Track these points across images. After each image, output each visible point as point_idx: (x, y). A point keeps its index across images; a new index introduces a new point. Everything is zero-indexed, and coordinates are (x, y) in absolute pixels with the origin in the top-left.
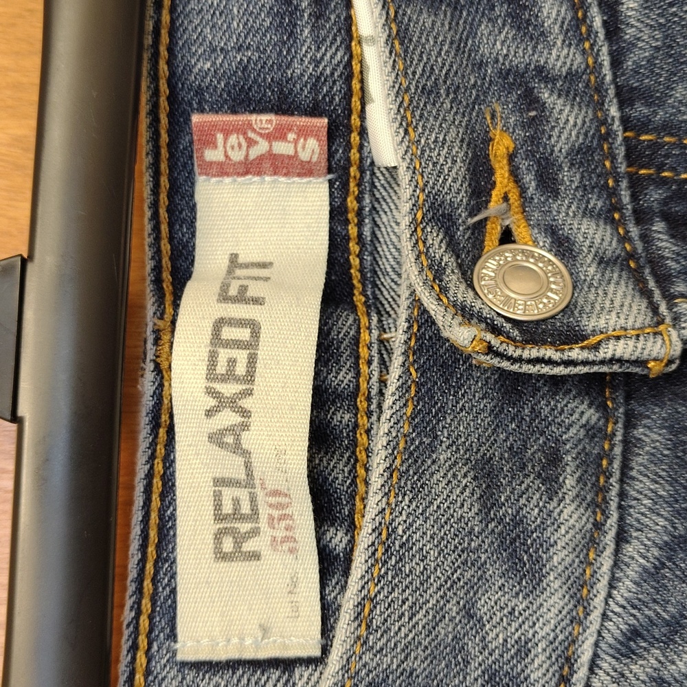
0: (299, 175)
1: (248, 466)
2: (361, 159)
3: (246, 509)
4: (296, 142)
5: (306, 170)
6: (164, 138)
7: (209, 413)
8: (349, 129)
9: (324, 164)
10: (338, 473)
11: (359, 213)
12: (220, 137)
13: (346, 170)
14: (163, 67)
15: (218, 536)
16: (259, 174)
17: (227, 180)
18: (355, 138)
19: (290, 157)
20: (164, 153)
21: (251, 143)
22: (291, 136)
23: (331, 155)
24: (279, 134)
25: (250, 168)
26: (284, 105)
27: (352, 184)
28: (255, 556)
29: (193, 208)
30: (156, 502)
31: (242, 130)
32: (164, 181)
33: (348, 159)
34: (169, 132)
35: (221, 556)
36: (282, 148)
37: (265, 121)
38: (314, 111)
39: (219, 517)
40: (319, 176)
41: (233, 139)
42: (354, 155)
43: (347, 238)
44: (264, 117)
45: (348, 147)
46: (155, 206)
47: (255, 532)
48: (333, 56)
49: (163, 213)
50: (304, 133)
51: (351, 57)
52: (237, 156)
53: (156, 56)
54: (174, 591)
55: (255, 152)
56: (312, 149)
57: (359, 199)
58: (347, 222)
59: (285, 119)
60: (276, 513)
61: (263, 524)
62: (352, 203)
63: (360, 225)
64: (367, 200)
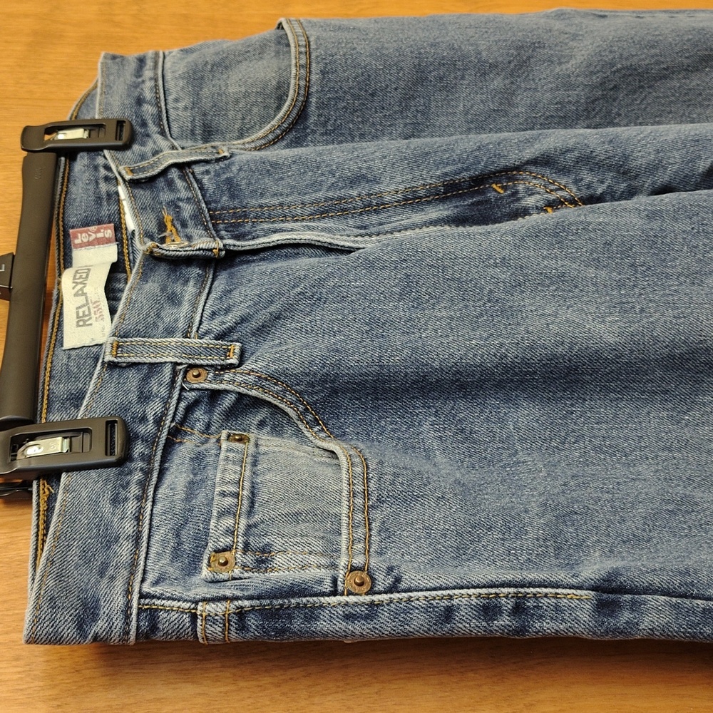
0: (107, 243)
1: (86, 298)
2: (127, 237)
3: (87, 313)
4: (104, 232)
5: (108, 241)
6: (62, 241)
7: (73, 288)
8: (122, 228)
9: (114, 238)
11: (128, 252)
12: (79, 235)
13: (122, 241)
14: (61, 223)
15: (78, 322)
16: (94, 245)
17: (83, 248)
19: (102, 238)
20: (62, 246)
21: (90, 235)
22: (102, 231)
23: (116, 236)
24: (98, 231)
25: (90, 244)
26: (100, 222)
27: (125, 245)
28: (91, 324)
29: (71, 259)
30: (57, 318)
31: (86, 232)
32: (62, 254)
33: (122, 237)
34: (63, 240)
35: (78, 326)
36: (100, 235)
38: (110, 222)
39: (78, 317)
40: (113, 242)
41: (84, 235)
42: (125, 236)
43: (124, 260)
44: (93, 227)
45: (122, 234)
46: (59, 259)
47: (90, 318)
48: (114, 208)
51: (120, 208)
52: (85, 240)
53: (58, 220)
54: (62, 337)
55: (91, 239)
56: (109, 232)
58: (124, 256)
59: (100, 226)
60: (96, 309)
61: (93, 315)
62: (126, 251)
63: (129, 257)
64: (130, 248)
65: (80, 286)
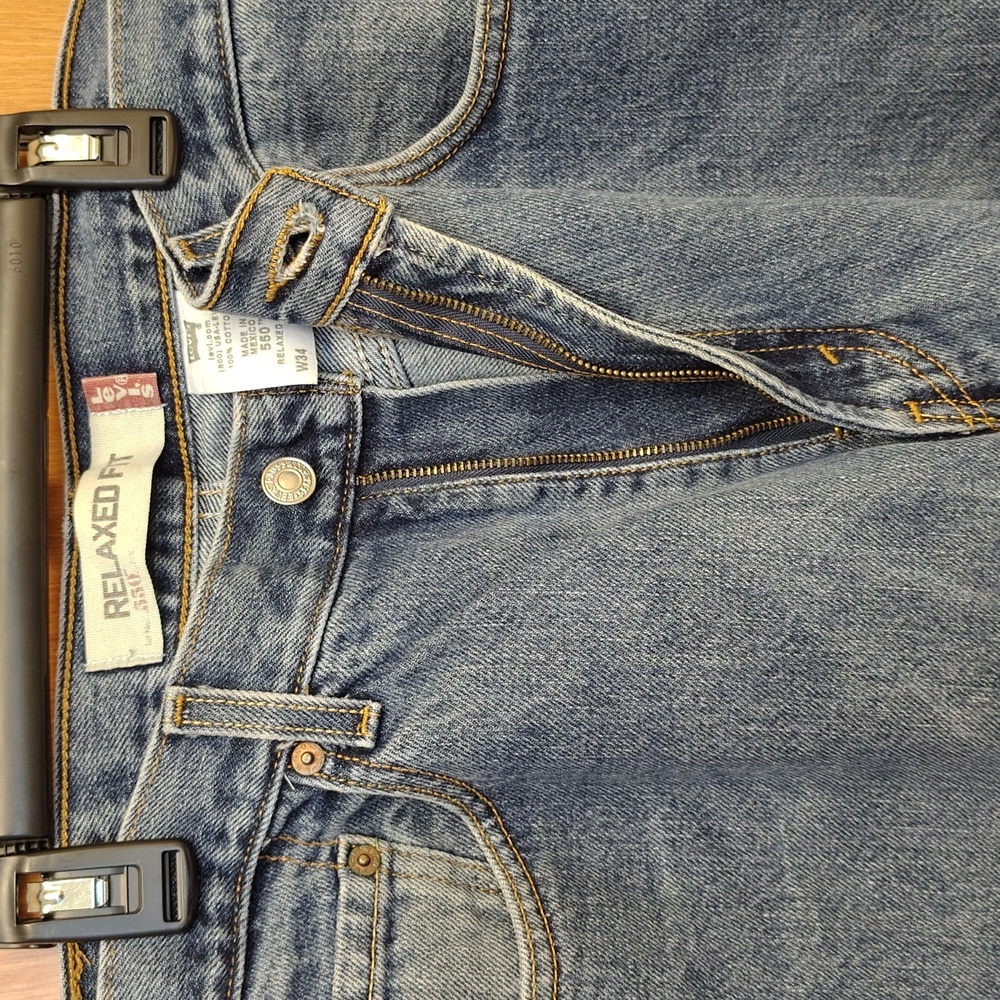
0: (146, 406)
1: (117, 564)
2: (180, 393)
3: (120, 589)
4: (140, 388)
5: (148, 403)
6: (69, 393)
7: (95, 538)
8: (170, 377)
9: (158, 398)
10: (172, 566)
11: (184, 424)
12: (98, 389)
13: (172, 400)
14: (64, 355)
15: (106, 605)
16: (124, 408)
17: (107, 413)
18: (174, 382)
19: (138, 396)
20: (70, 402)
21: (116, 391)
22: (137, 385)
23: (161, 393)
24: (130, 385)
25: (118, 405)
26: (133, 369)
27: (177, 408)
28: (127, 614)
29: (88, 432)
30: (73, 590)
31: (110, 384)
32: (71, 418)
33: (173, 394)
34: (72, 390)
35: (109, 616)
36: (134, 392)
37: (122, 378)
38: (149, 370)
39: (107, 595)
40: (157, 405)
41: (106, 390)
42: (176, 391)
43: (178, 439)
44: (122, 376)
45: (171, 387)
46: (67, 432)
47: (125, 601)
48: (155, 339)
49: (72, 435)
50: (144, 382)
51: (166, 338)
52: (110, 399)
53: (59, 350)
54: (83, 638)
55: (119, 396)
56: (150, 391)
57: (182, 416)
58: (177, 430)
59: (132, 376)
60: (134, 588)
61: (129, 596)
62: (179, 419)
63: (185, 431)
64: (187, 416)
65: (104, 539)
